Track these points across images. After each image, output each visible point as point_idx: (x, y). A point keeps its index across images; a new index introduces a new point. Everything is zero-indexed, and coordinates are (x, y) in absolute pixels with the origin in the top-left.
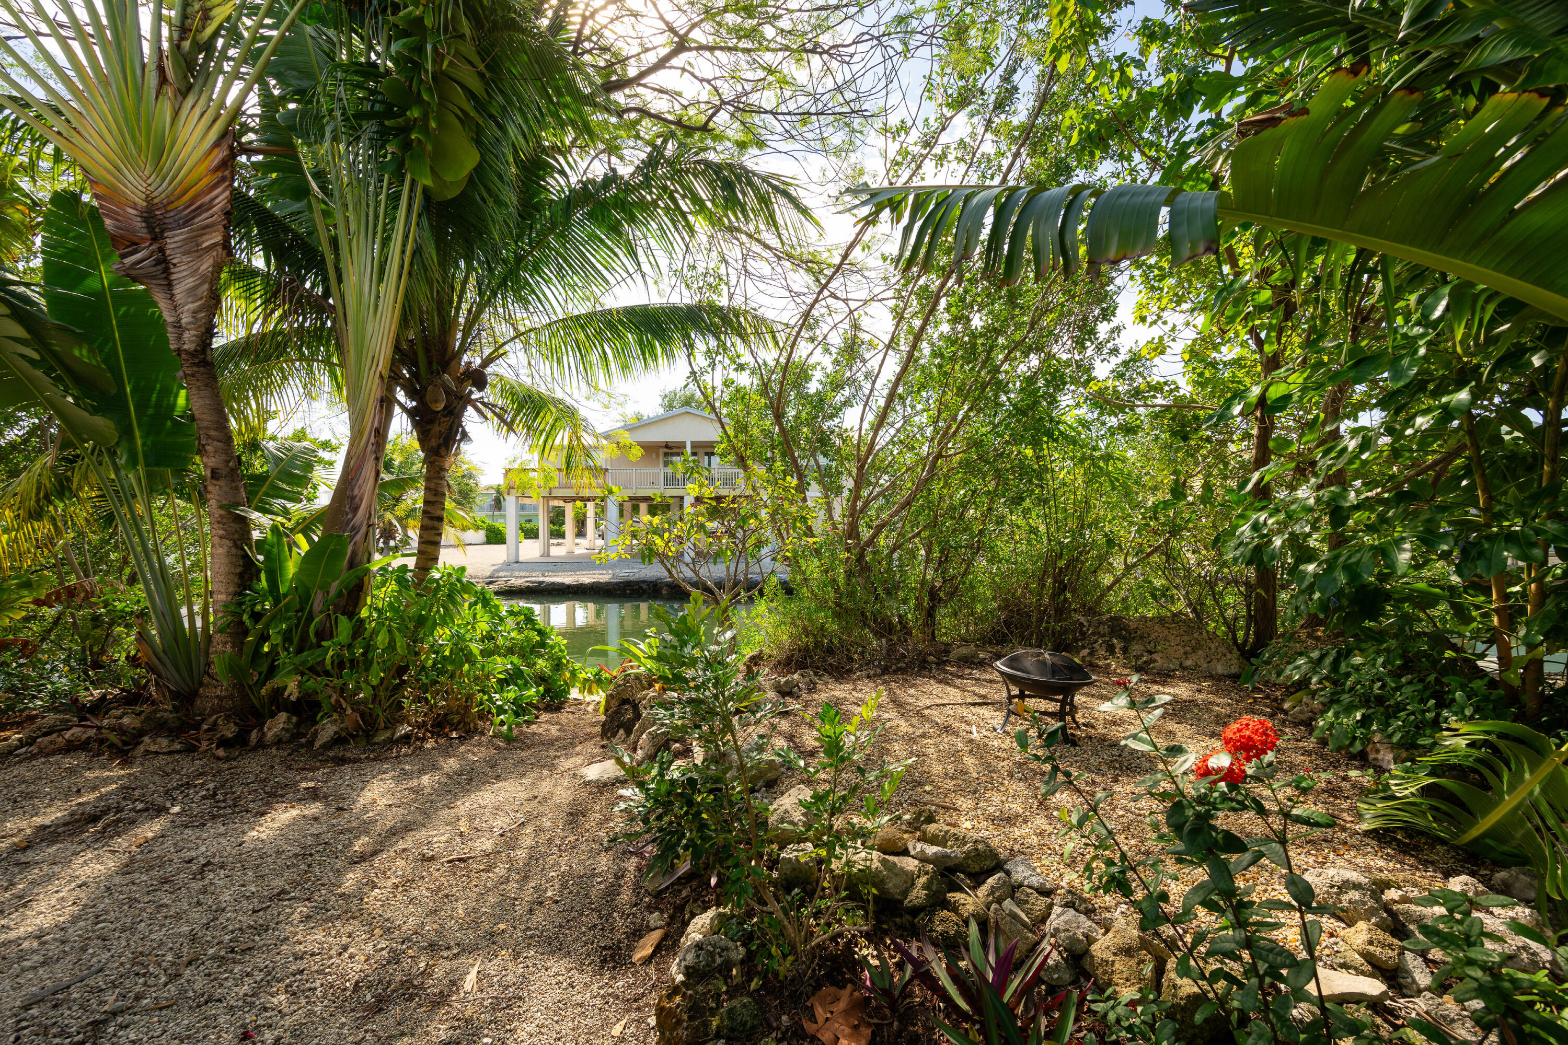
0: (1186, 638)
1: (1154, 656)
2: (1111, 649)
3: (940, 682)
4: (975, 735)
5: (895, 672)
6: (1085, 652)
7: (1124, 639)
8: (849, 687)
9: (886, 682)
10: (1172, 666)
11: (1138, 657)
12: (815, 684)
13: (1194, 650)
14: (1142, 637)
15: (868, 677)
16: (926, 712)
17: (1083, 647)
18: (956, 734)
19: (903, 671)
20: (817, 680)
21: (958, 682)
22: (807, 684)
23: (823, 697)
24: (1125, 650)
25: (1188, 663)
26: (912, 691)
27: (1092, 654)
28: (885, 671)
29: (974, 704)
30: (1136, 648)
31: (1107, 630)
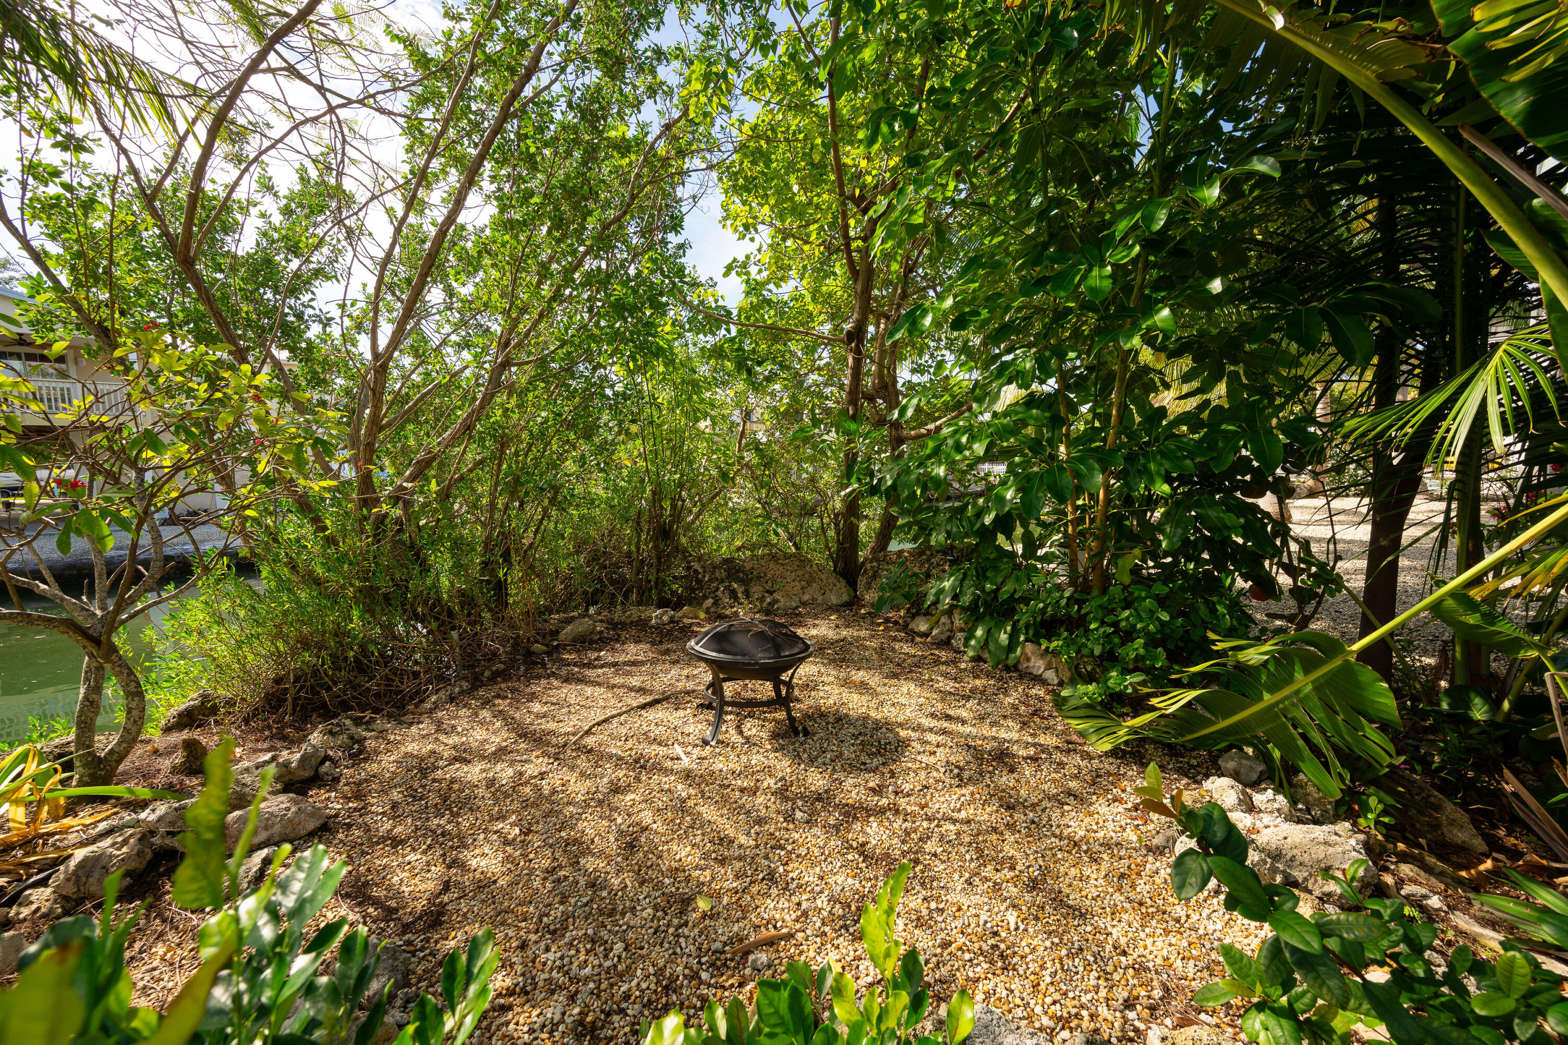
0: (800, 573)
1: (776, 595)
2: (733, 595)
3: (567, 680)
4: (686, 762)
5: (493, 679)
6: (710, 602)
7: (741, 581)
8: (426, 726)
9: (486, 703)
10: (794, 604)
11: (762, 599)
12: (361, 741)
13: (809, 583)
14: (759, 578)
15: (452, 699)
16: (590, 741)
17: (705, 597)
18: (658, 768)
19: (504, 675)
20: (362, 732)
21: (590, 673)
22: (347, 748)
23: (387, 763)
24: (747, 594)
25: (806, 597)
26: (536, 707)
27: (716, 603)
28: (476, 683)
29: (643, 707)
30: (757, 591)
31: (724, 574)
